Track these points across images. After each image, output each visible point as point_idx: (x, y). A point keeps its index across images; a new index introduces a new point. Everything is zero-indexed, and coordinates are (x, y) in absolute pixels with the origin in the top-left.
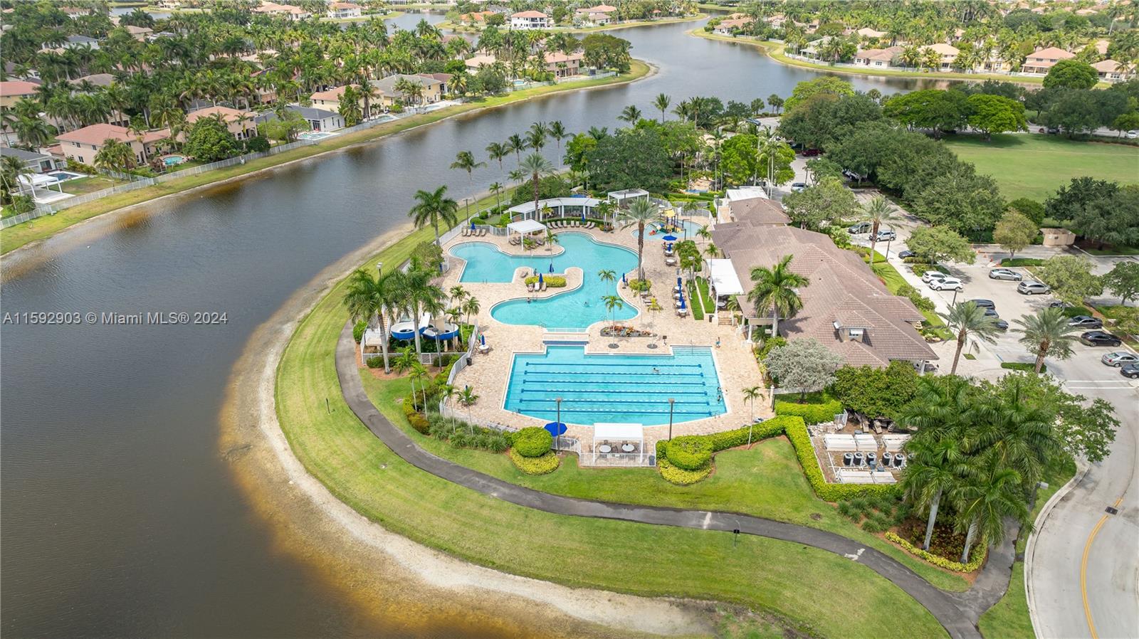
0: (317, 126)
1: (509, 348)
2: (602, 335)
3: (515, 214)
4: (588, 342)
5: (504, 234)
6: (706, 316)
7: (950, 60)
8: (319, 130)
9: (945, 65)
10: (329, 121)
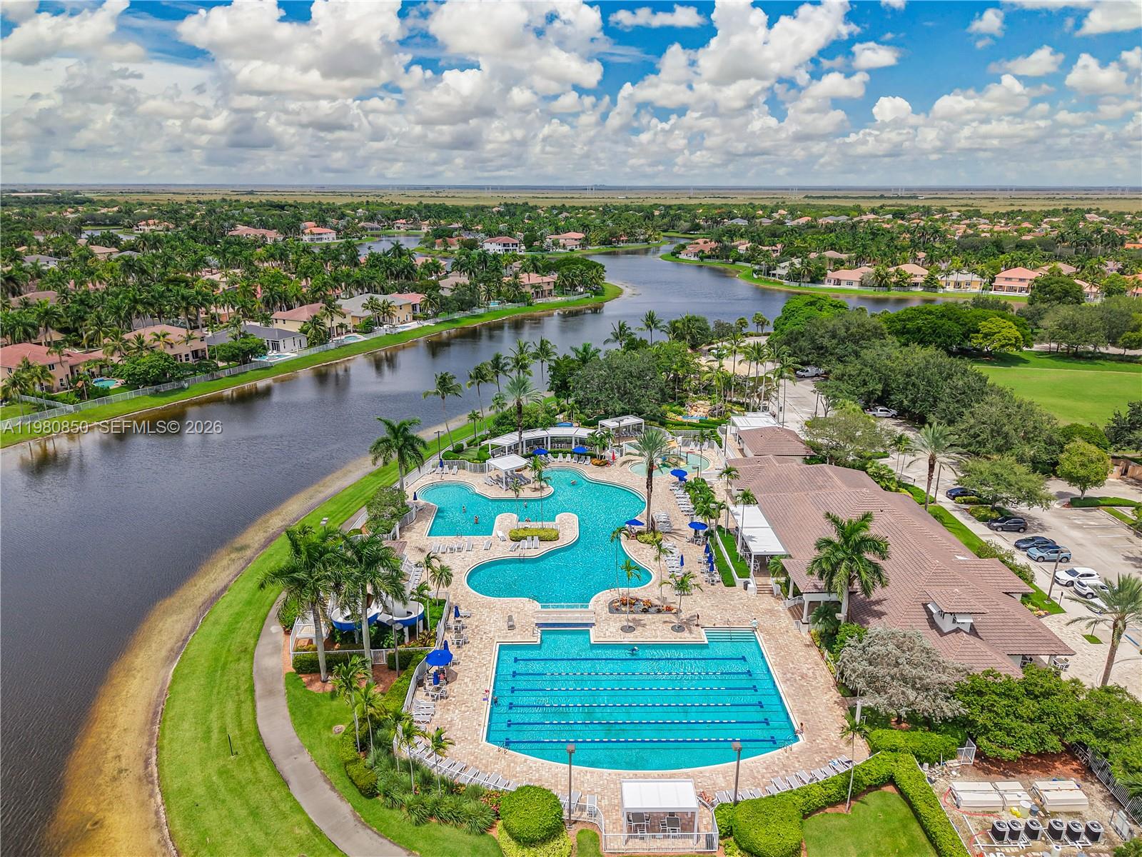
0: (276, 346)
1: (491, 635)
2: (611, 612)
3: (494, 447)
4: (594, 624)
5: (482, 471)
6: (739, 582)
7: (920, 280)
8: (278, 350)
9: (916, 285)
10: (289, 342)
